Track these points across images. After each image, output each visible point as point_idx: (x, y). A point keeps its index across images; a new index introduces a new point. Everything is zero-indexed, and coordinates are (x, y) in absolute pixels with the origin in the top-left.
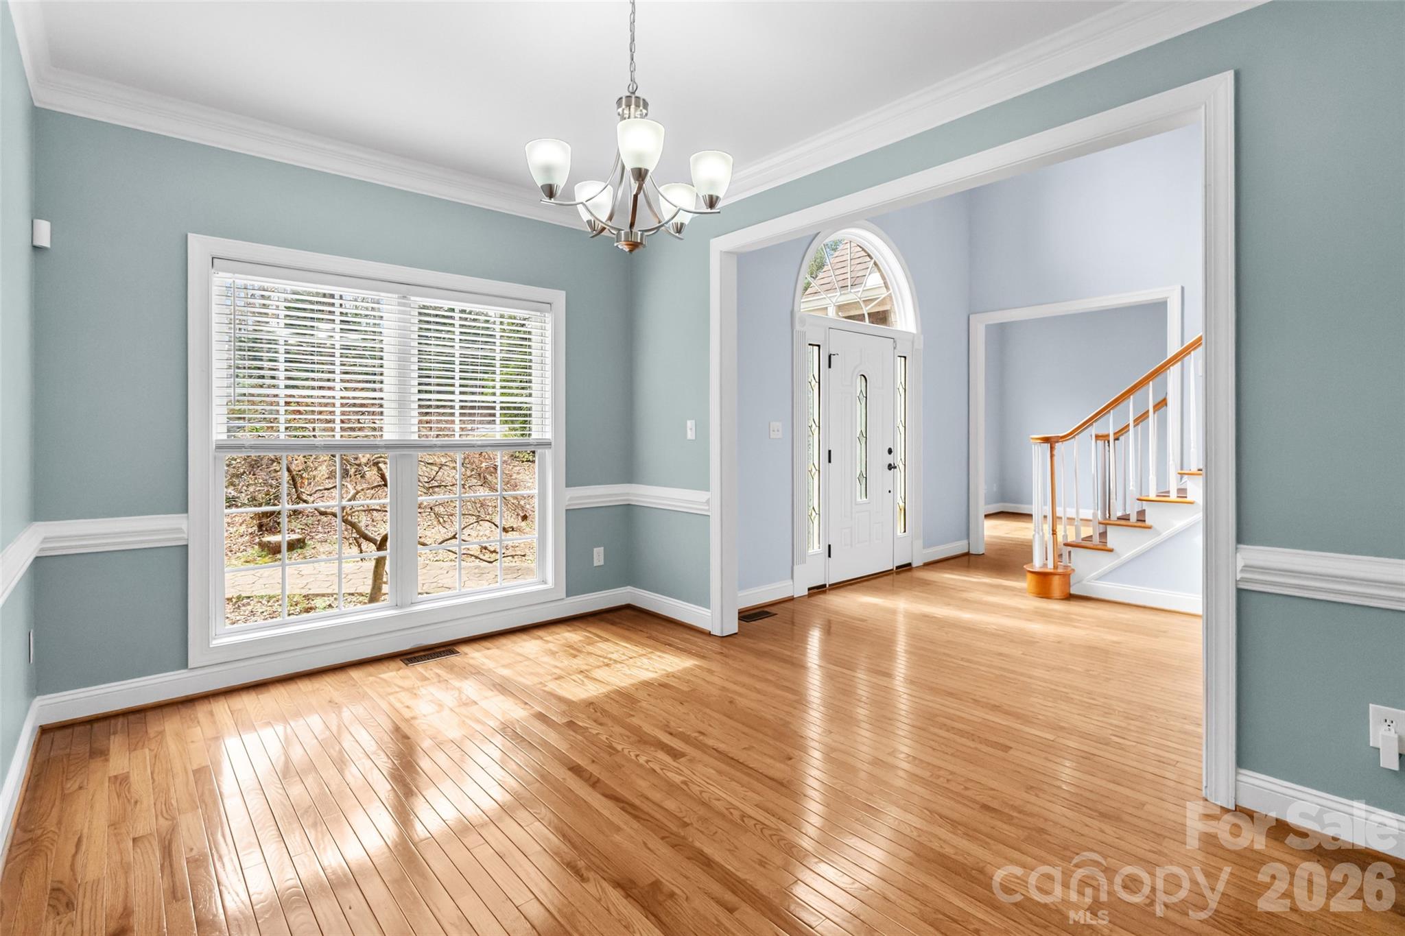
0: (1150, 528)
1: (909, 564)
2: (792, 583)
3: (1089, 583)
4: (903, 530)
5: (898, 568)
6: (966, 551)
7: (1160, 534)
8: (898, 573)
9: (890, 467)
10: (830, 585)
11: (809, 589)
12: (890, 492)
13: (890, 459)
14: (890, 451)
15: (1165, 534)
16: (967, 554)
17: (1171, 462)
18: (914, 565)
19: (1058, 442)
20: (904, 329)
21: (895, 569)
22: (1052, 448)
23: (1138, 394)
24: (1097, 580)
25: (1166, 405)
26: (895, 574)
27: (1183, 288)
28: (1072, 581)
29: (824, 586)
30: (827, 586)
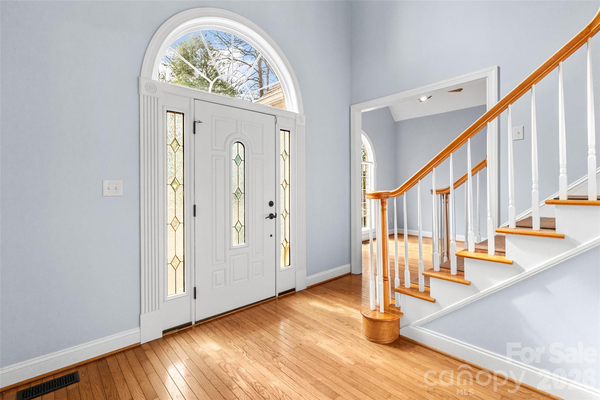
0: (468, 284)
1: (294, 289)
2: (138, 331)
3: (414, 328)
4: (287, 263)
5: (280, 294)
6: (348, 272)
7: (479, 292)
8: (279, 299)
9: (271, 216)
10: (196, 323)
11: (164, 332)
12: (271, 236)
13: (272, 210)
14: (271, 204)
15: (484, 291)
16: (350, 274)
17: (489, 219)
18: (297, 290)
19: (388, 197)
20: (291, 111)
21: (277, 296)
22: (383, 203)
23: (458, 151)
24: (422, 326)
25: (486, 166)
26: (277, 300)
27: (499, 68)
28: (401, 324)
29: (190, 324)
30: (193, 323)
